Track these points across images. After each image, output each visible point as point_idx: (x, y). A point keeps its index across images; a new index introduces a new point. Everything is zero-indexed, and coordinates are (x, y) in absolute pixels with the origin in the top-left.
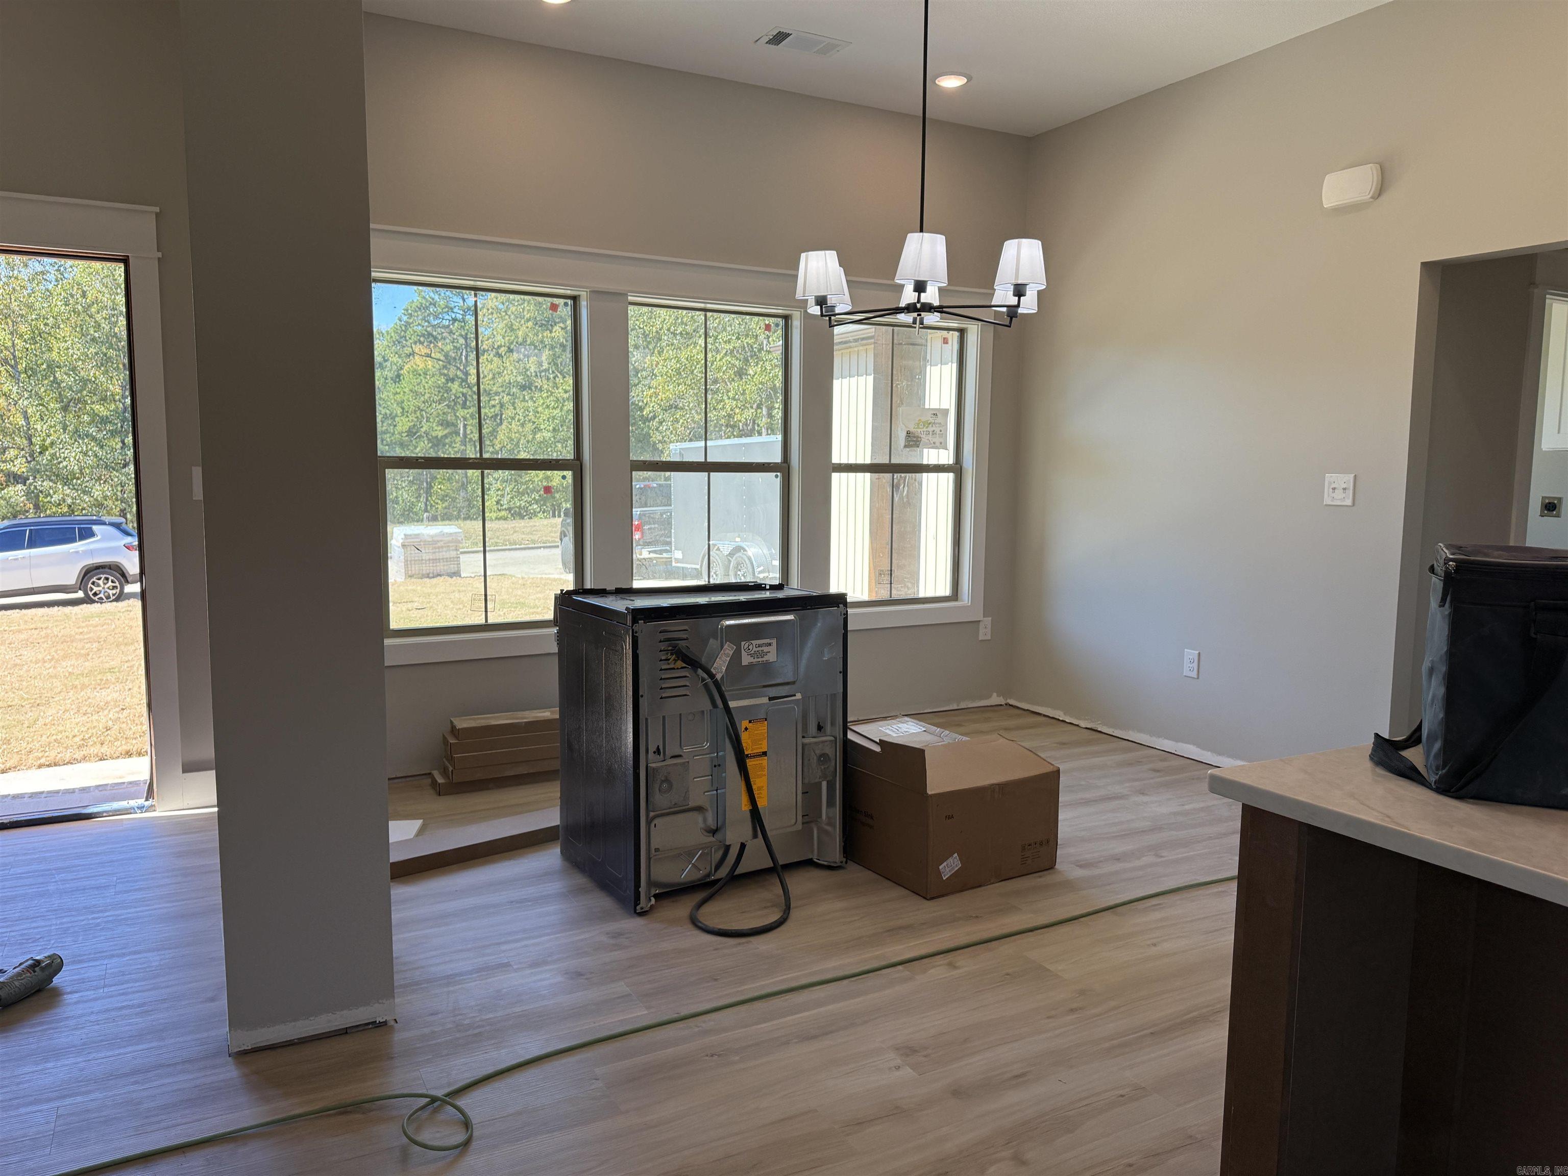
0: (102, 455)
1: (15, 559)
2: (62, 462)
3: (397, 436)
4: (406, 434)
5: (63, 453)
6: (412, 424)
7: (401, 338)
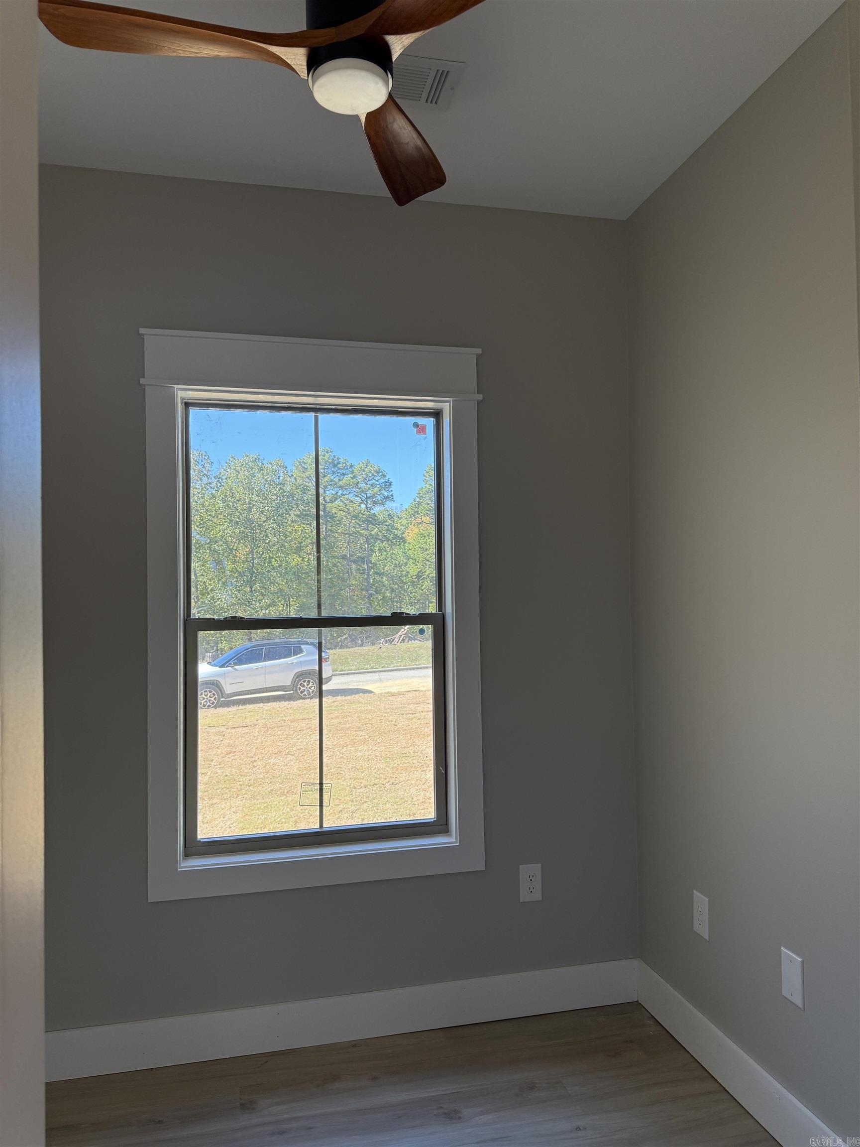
0: (240, 597)
1: (257, 669)
2: (216, 602)
3: (410, 578)
4: (415, 577)
5: (218, 596)
6: (420, 569)
7: (415, 512)
